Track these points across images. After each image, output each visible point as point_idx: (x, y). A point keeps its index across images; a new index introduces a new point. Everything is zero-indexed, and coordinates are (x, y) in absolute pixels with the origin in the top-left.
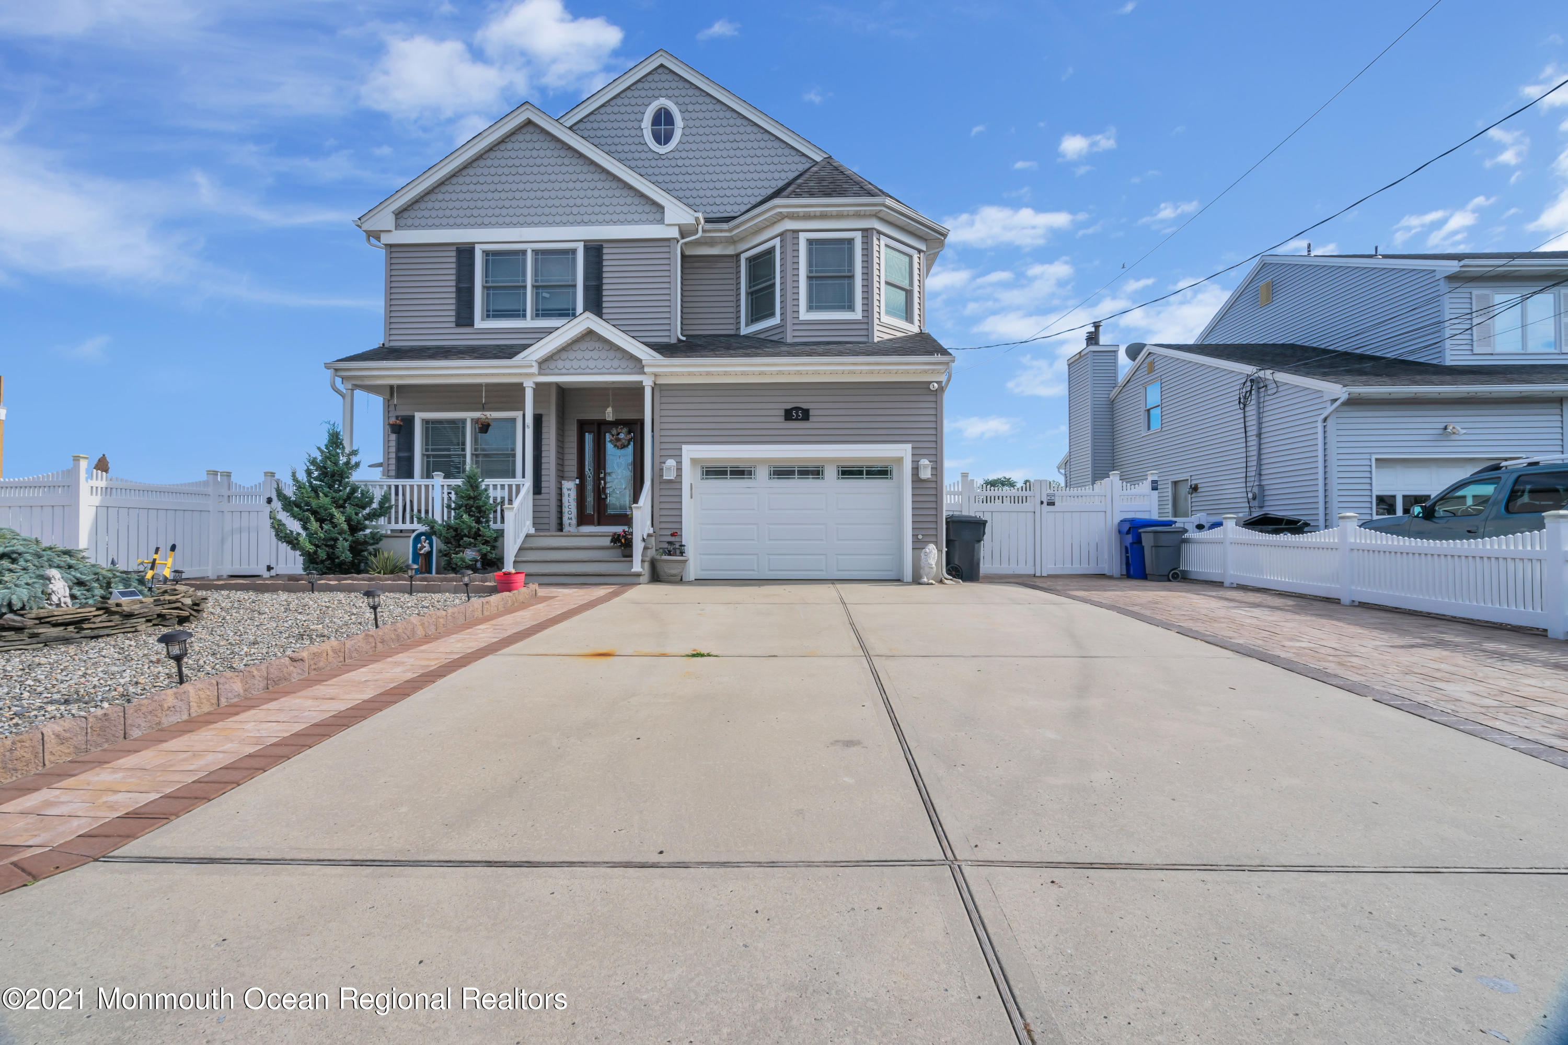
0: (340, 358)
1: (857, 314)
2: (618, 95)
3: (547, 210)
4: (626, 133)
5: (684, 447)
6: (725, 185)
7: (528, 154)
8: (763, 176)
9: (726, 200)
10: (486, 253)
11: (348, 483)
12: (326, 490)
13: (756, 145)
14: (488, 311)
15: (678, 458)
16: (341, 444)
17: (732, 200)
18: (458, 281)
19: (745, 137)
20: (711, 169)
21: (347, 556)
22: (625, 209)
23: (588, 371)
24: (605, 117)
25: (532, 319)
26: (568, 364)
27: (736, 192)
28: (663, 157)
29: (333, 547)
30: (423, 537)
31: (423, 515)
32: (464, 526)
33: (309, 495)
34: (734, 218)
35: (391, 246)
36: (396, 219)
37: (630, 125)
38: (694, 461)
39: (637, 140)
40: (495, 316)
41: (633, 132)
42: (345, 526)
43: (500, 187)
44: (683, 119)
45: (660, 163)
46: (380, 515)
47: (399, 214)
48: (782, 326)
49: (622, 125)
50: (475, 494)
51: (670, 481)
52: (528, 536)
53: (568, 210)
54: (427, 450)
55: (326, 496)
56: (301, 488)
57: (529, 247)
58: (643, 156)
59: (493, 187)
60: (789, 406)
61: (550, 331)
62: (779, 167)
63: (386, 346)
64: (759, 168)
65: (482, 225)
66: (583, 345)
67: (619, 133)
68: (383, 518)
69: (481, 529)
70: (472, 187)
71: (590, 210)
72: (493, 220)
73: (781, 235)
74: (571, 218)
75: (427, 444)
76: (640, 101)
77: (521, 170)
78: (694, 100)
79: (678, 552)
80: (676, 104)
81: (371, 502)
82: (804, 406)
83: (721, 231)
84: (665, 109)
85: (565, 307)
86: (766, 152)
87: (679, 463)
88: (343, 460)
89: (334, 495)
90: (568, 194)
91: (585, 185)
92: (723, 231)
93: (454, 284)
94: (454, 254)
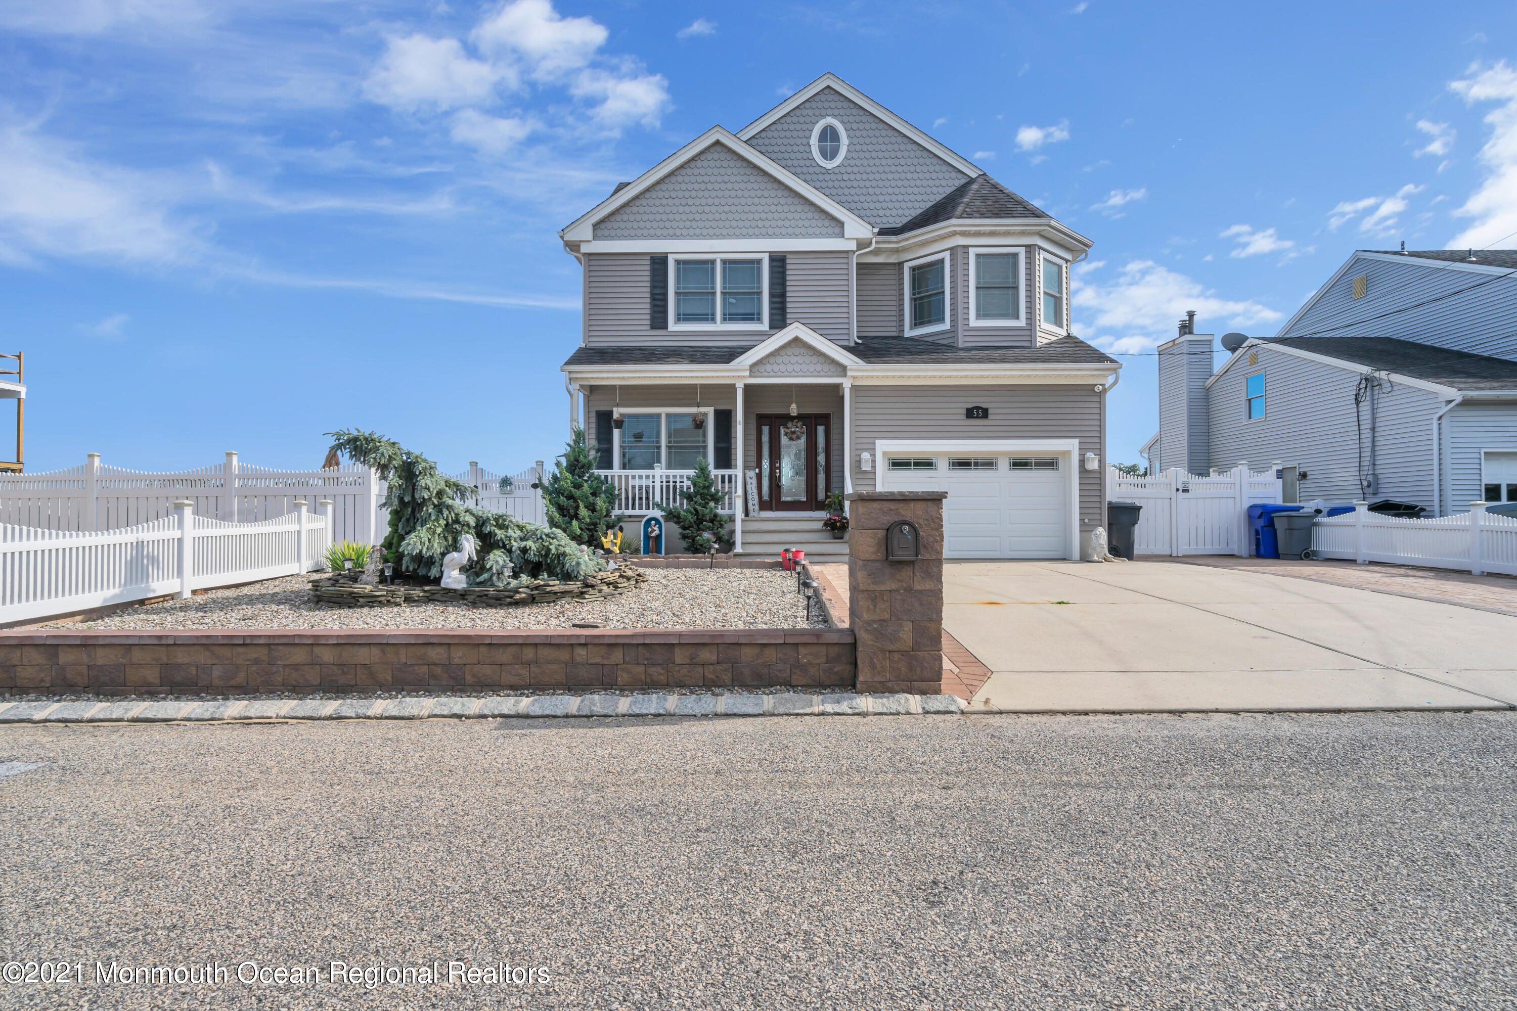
1: (1021, 322)
2: (788, 113)
3: (734, 224)
4: (796, 148)
5: (878, 442)
6: (887, 198)
7: (716, 171)
8: (922, 190)
9: (888, 212)
10: (678, 262)
13: (915, 161)
15: (872, 451)
17: (894, 212)
18: (653, 287)
19: (906, 154)
20: (874, 183)
22: (806, 223)
24: (776, 134)
25: (720, 323)
26: (775, 368)
27: (897, 205)
28: (830, 172)
30: (653, 522)
34: (899, 230)
35: (588, 255)
36: (595, 230)
37: (798, 141)
38: (885, 454)
39: (805, 156)
40: (687, 320)
41: (802, 148)
43: (690, 202)
44: (848, 136)
45: (827, 177)
47: (596, 226)
48: (951, 331)
49: (792, 141)
51: (866, 472)
53: (754, 224)
54: (624, 442)
57: (718, 257)
58: (812, 170)
59: (683, 202)
60: (970, 406)
62: (937, 183)
64: (918, 183)
65: (675, 237)
66: (789, 351)
67: (789, 149)
70: (665, 202)
71: (774, 224)
72: (685, 232)
73: (950, 249)
74: (756, 231)
75: (624, 437)
76: (808, 119)
77: (710, 186)
78: (858, 119)
80: (842, 122)
82: (985, 406)
84: (830, 127)
85: (749, 311)
86: (925, 169)
87: (873, 456)
90: (753, 209)
91: (769, 201)
92: (890, 243)
93: (648, 290)
94: (648, 262)
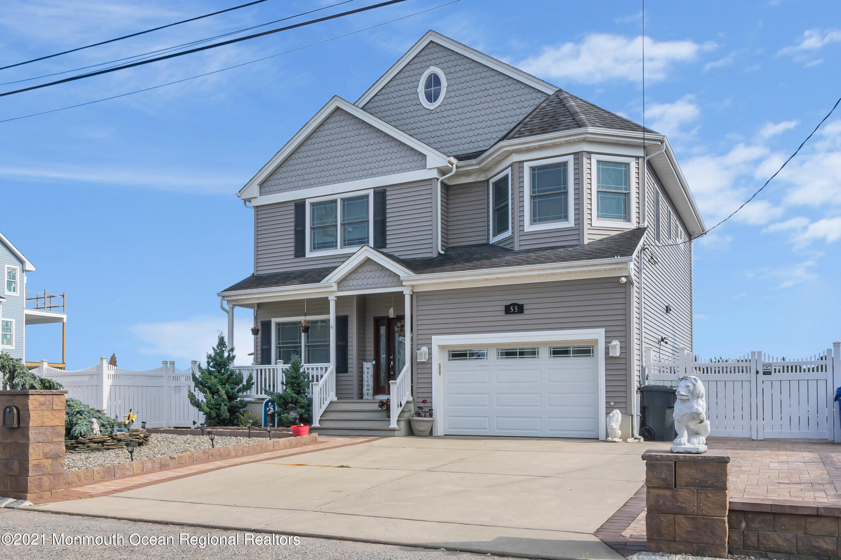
0: (226, 288)
1: (571, 223)
3: (350, 169)
4: (407, 97)
5: (433, 337)
6: (478, 126)
7: (338, 131)
8: (507, 114)
10: (313, 205)
11: (228, 369)
12: (217, 374)
13: (502, 90)
14: (314, 245)
15: (429, 345)
16: (225, 344)
18: (296, 226)
19: (494, 85)
20: (468, 115)
21: (226, 415)
22: (401, 161)
23: (368, 286)
24: (393, 89)
25: (341, 248)
26: (355, 282)
27: (486, 130)
28: (433, 112)
29: (219, 409)
30: (270, 403)
31: (268, 389)
32: (289, 396)
33: (207, 377)
34: (486, 150)
35: (257, 207)
36: (260, 188)
37: (409, 91)
38: (442, 347)
39: (414, 102)
40: (319, 248)
41: (412, 97)
42: (225, 397)
43: (320, 157)
44: (447, 80)
45: (431, 117)
46: (247, 389)
47: (262, 185)
48: (511, 238)
49: (404, 92)
50: (297, 375)
51: (424, 363)
52: (331, 402)
54: (279, 344)
55: (216, 377)
56: (203, 373)
57: (338, 197)
58: (419, 113)
59: (316, 158)
60: (508, 303)
61: (349, 256)
62: (520, 105)
63: (255, 275)
64: (504, 108)
65: (310, 186)
66: (365, 269)
67: (402, 99)
68: (248, 390)
69: (299, 398)
70: (304, 160)
71: (377, 165)
72: (317, 181)
73: (511, 165)
74: (365, 173)
75: (279, 340)
76: (416, 72)
77: (333, 143)
78: (455, 63)
79: (428, 414)
80: (442, 69)
81: (241, 381)
82: (520, 302)
83: (472, 165)
84: (434, 74)
86: (510, 94)
87: (430, 349)
88: (226, 354)
89: (221, 377)
90: (363, 155)
91: (373, 148)
92: (473, 165)
93: (293, 228)
94: (293, 207)
